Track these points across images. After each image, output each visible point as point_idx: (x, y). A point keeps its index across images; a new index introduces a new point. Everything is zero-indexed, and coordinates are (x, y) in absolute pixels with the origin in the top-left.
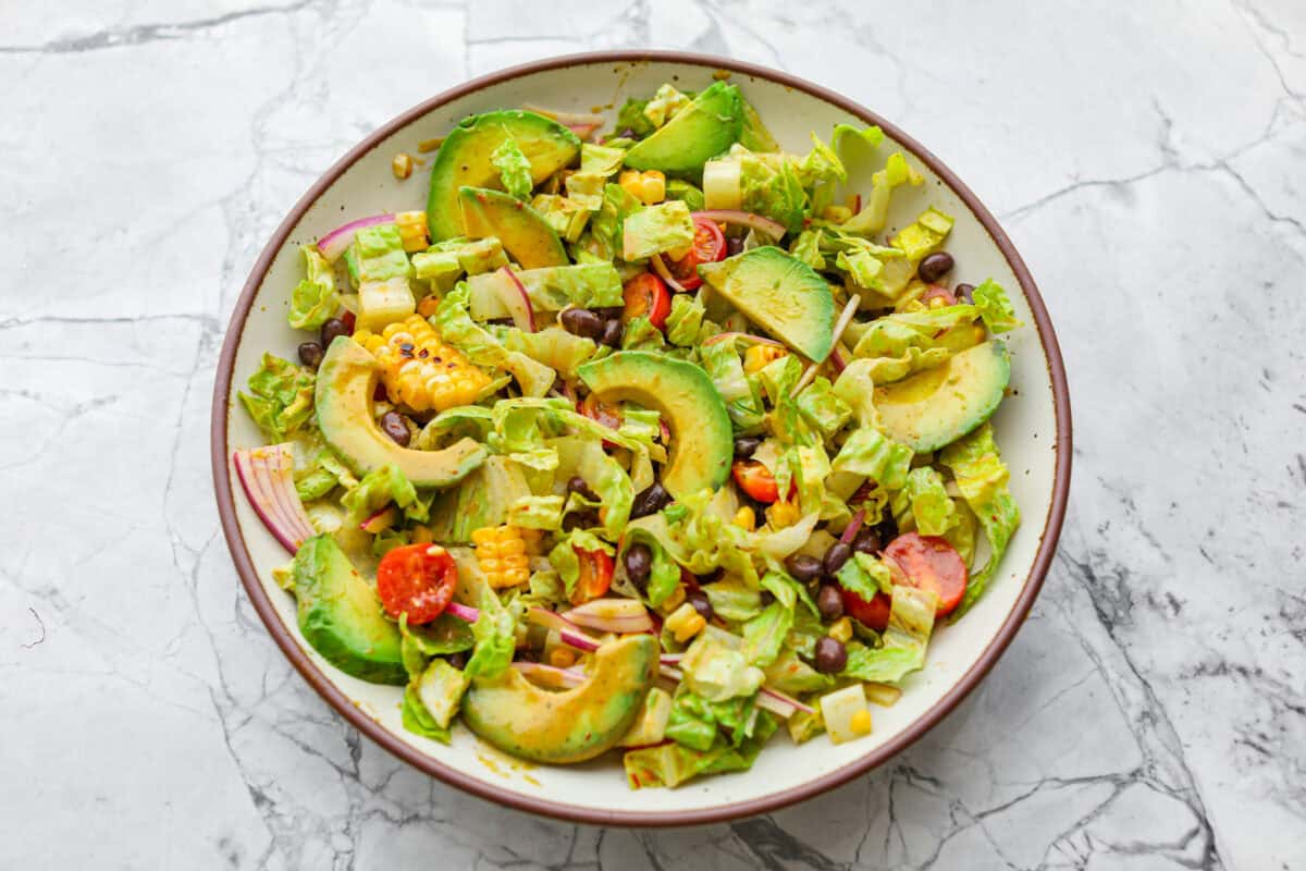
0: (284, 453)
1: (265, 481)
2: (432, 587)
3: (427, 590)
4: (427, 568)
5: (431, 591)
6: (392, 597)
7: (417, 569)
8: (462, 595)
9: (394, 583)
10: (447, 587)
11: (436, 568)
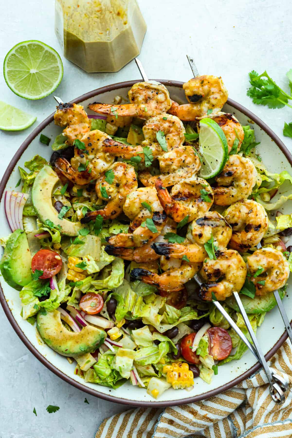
0: (24, 198)
1: (13, 205)
2: (51, 268)
3: (48, 268)
4: (52, 261)
5: (49, 269)
6: (35, 265)
7: (48, 260)
8: (58, 276)
9: (38, 261)
10: (55, 271)
11: (55, 263)
